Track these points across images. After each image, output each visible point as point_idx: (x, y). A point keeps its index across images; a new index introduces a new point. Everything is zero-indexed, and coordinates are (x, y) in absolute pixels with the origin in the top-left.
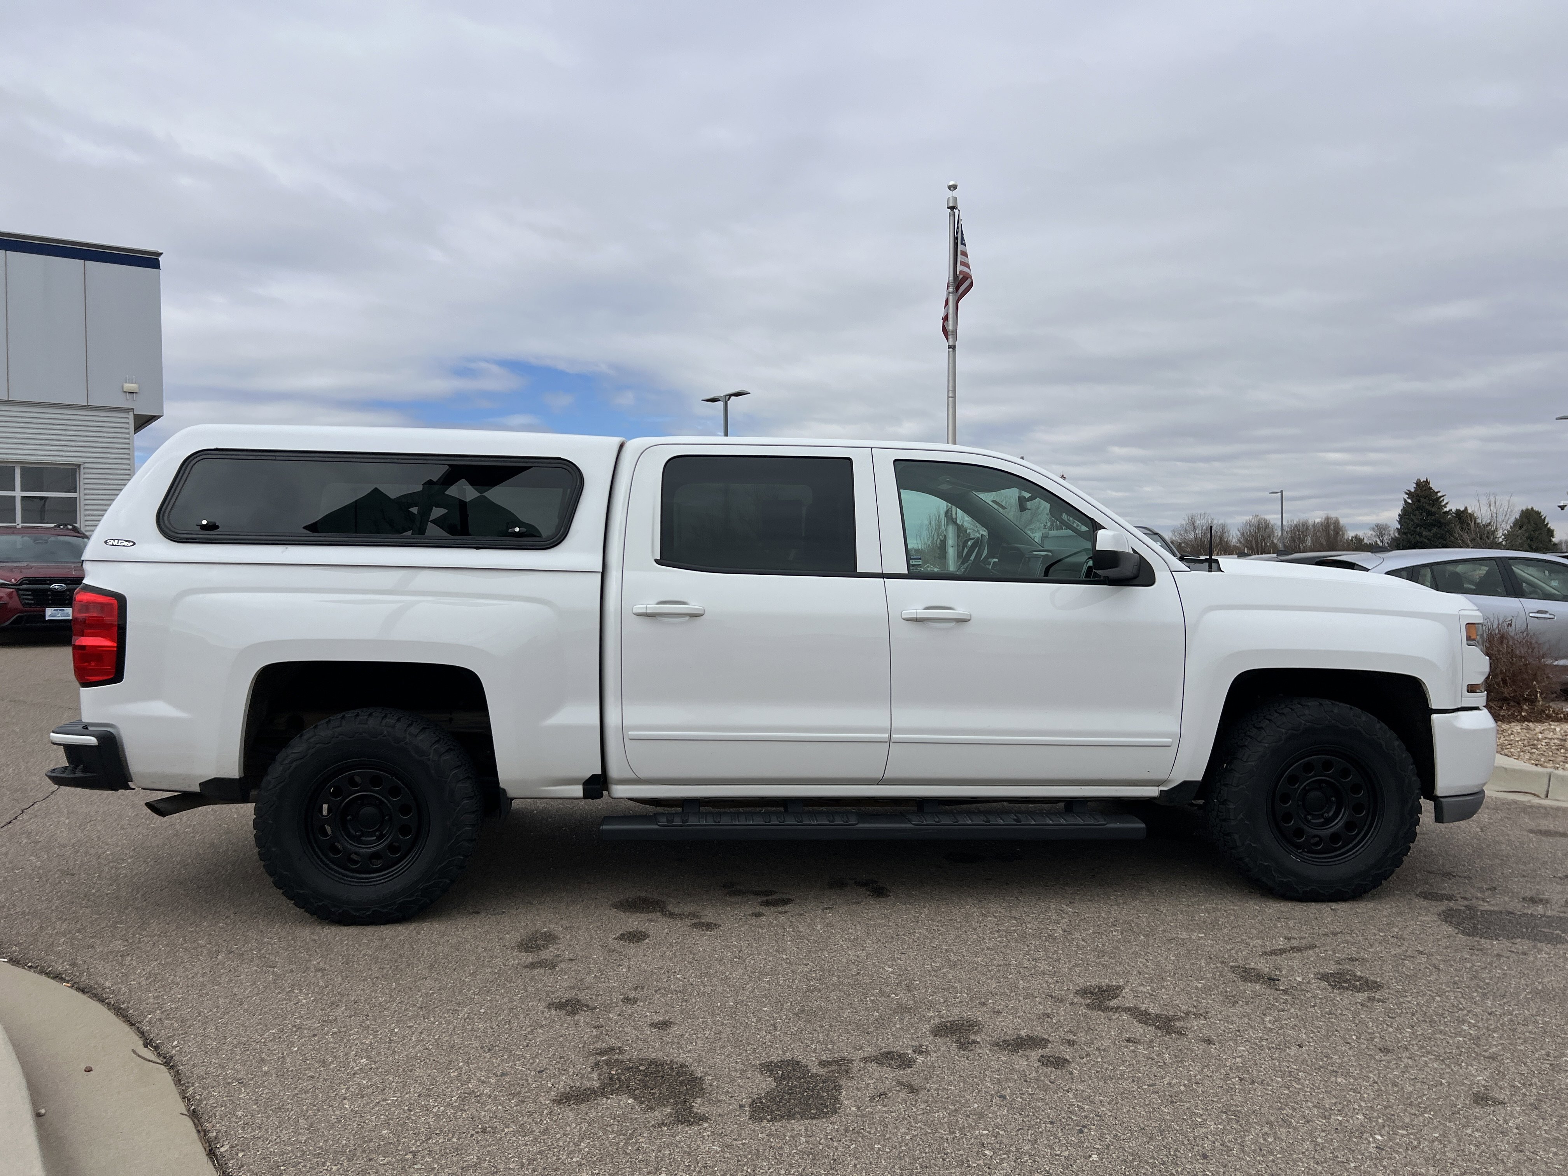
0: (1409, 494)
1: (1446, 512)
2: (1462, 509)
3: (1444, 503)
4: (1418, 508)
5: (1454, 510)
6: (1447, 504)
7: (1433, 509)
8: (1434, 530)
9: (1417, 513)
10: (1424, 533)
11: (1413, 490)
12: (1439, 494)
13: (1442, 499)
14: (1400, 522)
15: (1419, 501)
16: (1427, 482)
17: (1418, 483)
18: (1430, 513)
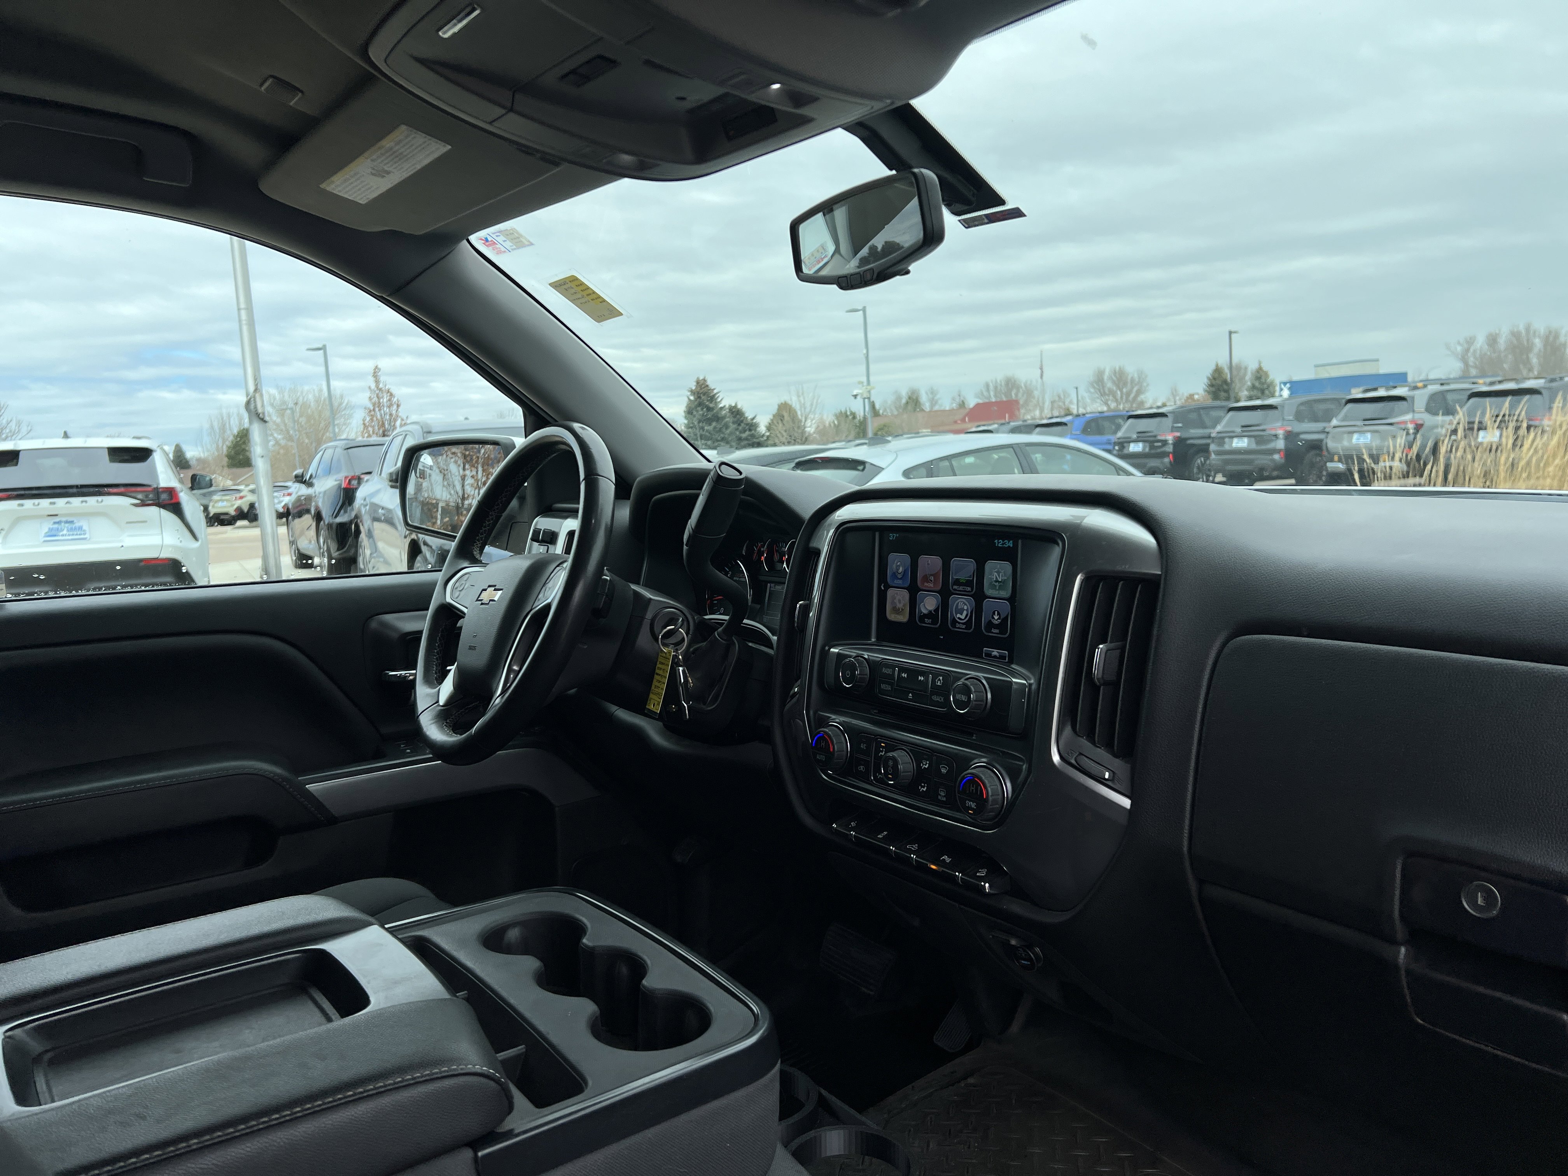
0: (692, 392)
1: (722, 408)
2: (733, 405)
3: (719, 400)
4: (700, 404)
5: (727, 406)
6: (721, 400)
7: (711, 405)
8: (714, 424)
9: (699, 409)
10: (706, 428)
11: (694, 388)
12: (715, 391)
13: (717, 396)
14: (686, 418)
15: (699, 397)
16: (704, 380)
17: (698, 382)
18: (709, 409)
